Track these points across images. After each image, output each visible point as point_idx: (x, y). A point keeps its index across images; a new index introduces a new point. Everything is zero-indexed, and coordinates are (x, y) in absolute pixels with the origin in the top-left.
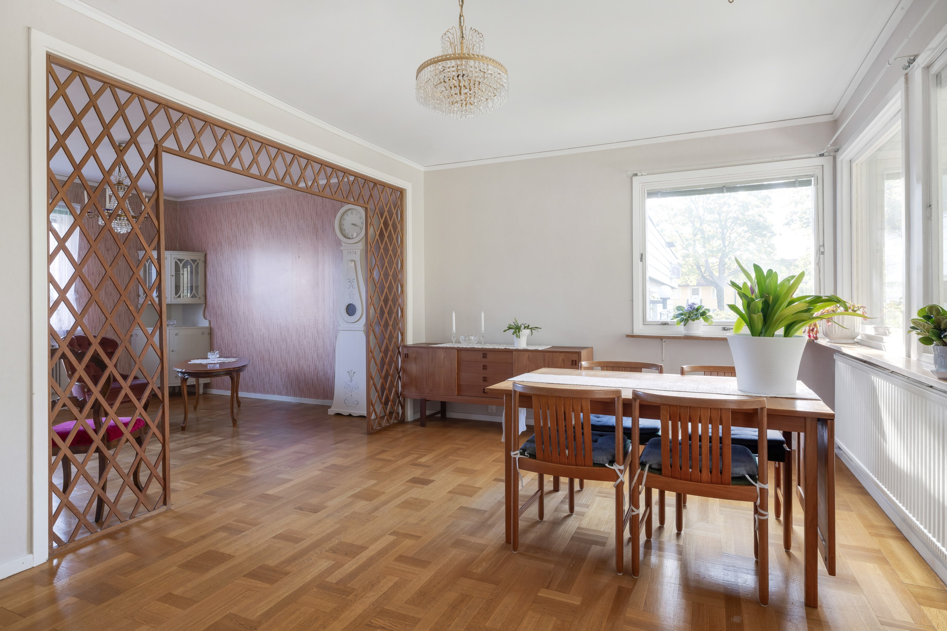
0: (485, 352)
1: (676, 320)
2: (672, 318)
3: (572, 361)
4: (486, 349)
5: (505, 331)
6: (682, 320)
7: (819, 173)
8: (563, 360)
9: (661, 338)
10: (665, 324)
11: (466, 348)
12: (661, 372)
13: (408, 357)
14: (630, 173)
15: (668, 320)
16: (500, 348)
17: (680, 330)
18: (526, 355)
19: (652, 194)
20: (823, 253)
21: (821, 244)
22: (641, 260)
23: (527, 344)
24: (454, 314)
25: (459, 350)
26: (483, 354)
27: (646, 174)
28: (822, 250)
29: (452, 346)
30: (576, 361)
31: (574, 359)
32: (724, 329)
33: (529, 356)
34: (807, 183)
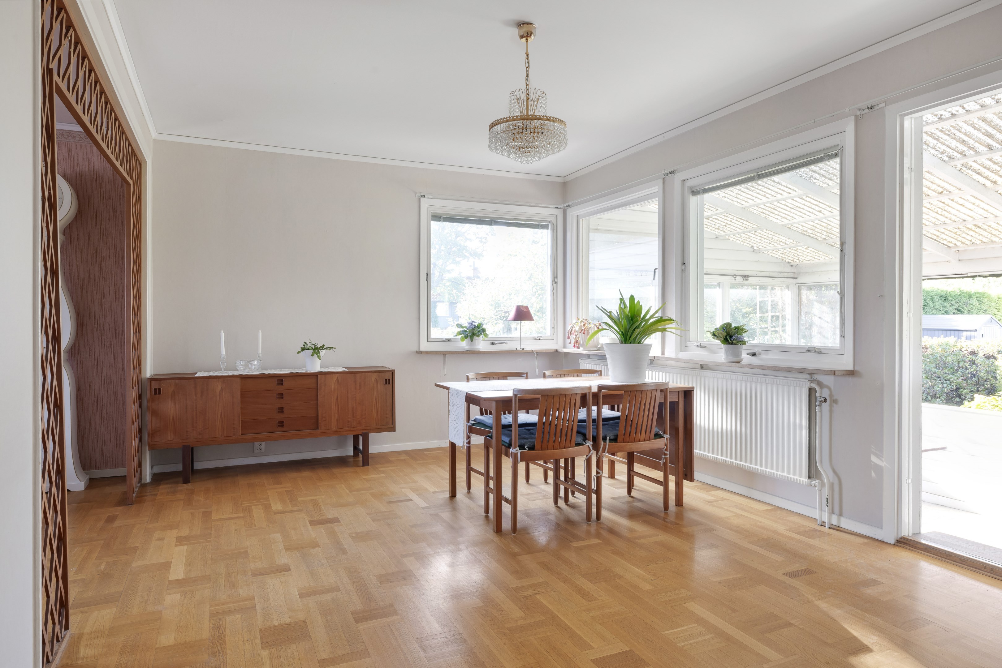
0: (281, 378)
1: (460, 336)
2: (456, 334)
3: (386, 380)
4: (280, 374)
5: (299, 352)
6: (466, 337)
7: (554, 220)
8: (376, 380)
9: (444, 354)
10: (449, 340)
11: (247, 375)
12: (527, 378)
13: (160, 393)
14: (419, 195)
15: (451, 336)
16: (299, 372)
17: (464, 345)
18: (334, 378)
19: (438, 218)
20: (556, 283)
21: (555, 276)
22: (427, 280)
23: (321, 367)
24: (223, 334)
25: (244, 378)
26: (278, 380)
27: (432, 197)
28: (556, 280)
29: (220, 374)
30: (389, 380)
31: (387, 378)
32: (493, 344)
33: (337, 377)
34: (545, 227)
